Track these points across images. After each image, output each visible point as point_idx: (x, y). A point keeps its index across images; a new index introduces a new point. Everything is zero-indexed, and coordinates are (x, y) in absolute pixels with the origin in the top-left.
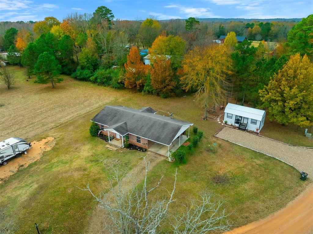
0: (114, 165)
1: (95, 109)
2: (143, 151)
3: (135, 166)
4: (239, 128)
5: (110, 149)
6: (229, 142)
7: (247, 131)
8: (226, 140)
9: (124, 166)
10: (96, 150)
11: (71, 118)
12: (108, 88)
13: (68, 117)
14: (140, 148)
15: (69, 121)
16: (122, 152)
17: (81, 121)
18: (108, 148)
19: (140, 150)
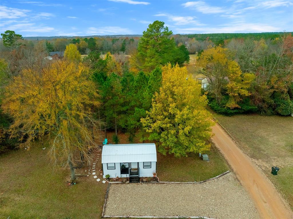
7: (143, 181)
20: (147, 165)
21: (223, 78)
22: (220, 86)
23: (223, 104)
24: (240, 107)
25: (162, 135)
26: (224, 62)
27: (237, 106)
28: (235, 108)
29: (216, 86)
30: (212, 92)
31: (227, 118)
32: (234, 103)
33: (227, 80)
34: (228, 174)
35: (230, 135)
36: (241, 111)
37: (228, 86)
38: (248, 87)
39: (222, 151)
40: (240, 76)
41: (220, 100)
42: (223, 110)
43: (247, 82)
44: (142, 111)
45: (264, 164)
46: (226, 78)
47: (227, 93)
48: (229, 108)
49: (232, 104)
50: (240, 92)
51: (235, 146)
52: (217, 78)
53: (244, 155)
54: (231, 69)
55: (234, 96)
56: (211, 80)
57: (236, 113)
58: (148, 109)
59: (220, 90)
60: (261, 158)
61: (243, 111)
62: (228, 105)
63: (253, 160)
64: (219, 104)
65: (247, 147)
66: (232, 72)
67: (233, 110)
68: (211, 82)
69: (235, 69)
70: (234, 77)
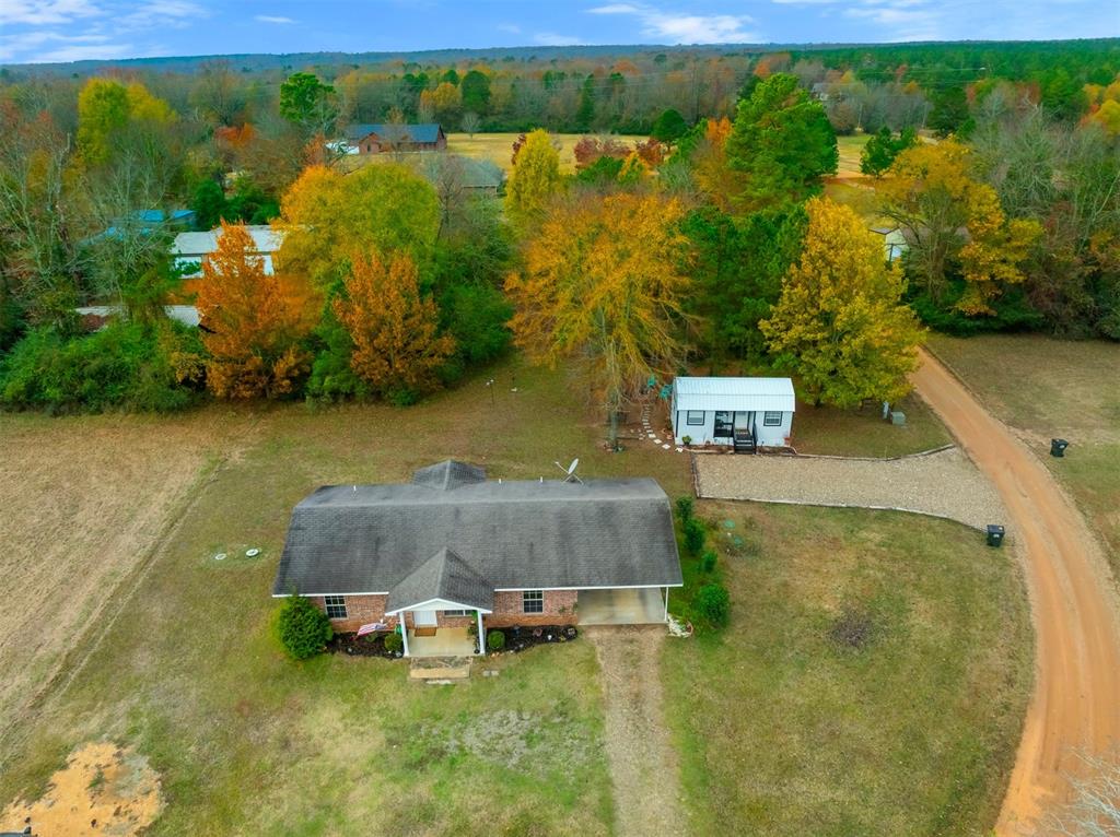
0: (521, 738)
1: (168, 530)
2: (570, 638)
3: (601, 703)
4: (737, 450)
5: (444, 682)
6: (753, 502)
7: (763, 451)
8: (742, 498)
9: (563, 723)
10: (380, 712)
11: (89, 613)
12: (119, 418)
13: (70, 614)
14: (546, 630)
15: (92, 630)
16: (495, 673)
17: (157, 610)
18: (426, 680)
19: (556, 640)
20: (773, 419)
21: (953, 231)
22: (943, 253)
23: (947, 303)
24: (993, 313)
25: (803, 357)
26: (960, 187)
27: (984, 309)
28: (979, 316)
29: (932, 252)
30: (919, 269)
31: (955, 342)
32: (978, 301)
33: (963, 237)
34: (948, 450)
35: (961, 379)
36: (996, 325)
37: (964, 253)
38: (1019, 257)
39: (937, 410)
40: (1000, 228)
41: (938, 293)
42: (947, 319)
43: (1019, 244)
44: (760, 304)
45: (1038, 437)
46: (962, 231)
47: (960, 273)
48: (962, 314)
49: (971, 303)
50: (995, 271)
51: (971, 400)
52: (935, 231)
53: (991, 421)
54: (975, 208)
55: (980, 283)
56: (917, 236)
57: (981, 331)
58: (775, 299)
59: (941, 263)
60: (1030, 428)
61: (1002, 325)
62: (960, 306)
63: (1012, 429)
64: (936, 302)
65: (1002, 405)
66: (976, 216)
67: (970, 318)
68: (916, 242)
69: (985, 209)
70: (981, 231)
